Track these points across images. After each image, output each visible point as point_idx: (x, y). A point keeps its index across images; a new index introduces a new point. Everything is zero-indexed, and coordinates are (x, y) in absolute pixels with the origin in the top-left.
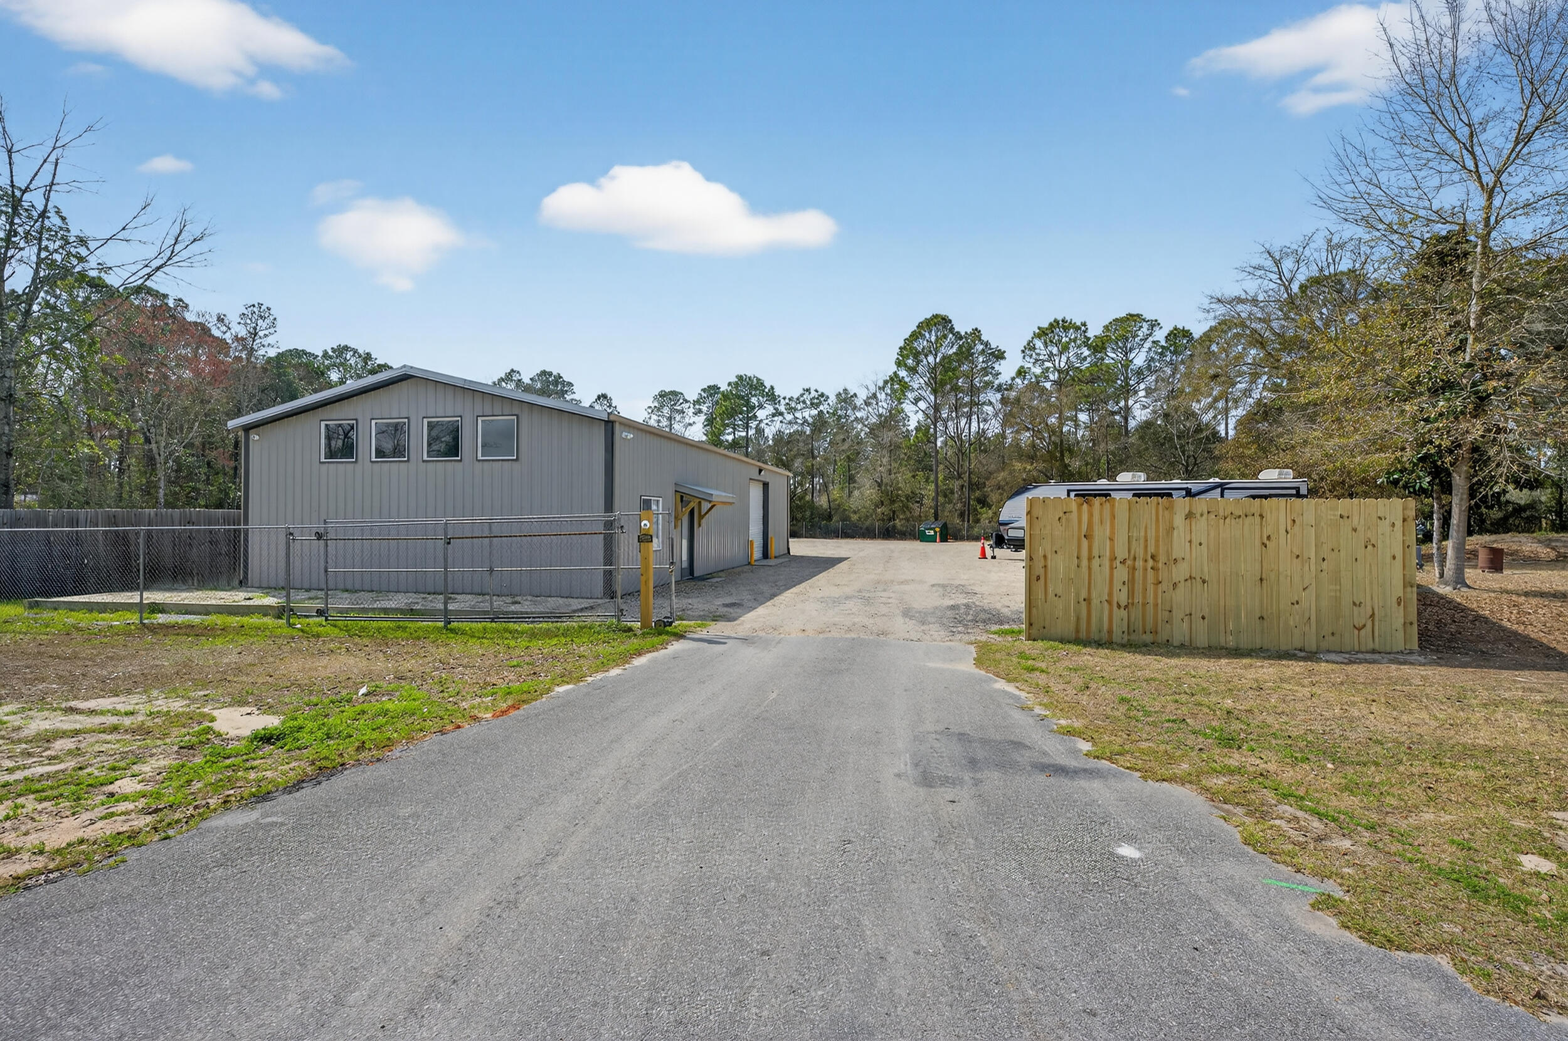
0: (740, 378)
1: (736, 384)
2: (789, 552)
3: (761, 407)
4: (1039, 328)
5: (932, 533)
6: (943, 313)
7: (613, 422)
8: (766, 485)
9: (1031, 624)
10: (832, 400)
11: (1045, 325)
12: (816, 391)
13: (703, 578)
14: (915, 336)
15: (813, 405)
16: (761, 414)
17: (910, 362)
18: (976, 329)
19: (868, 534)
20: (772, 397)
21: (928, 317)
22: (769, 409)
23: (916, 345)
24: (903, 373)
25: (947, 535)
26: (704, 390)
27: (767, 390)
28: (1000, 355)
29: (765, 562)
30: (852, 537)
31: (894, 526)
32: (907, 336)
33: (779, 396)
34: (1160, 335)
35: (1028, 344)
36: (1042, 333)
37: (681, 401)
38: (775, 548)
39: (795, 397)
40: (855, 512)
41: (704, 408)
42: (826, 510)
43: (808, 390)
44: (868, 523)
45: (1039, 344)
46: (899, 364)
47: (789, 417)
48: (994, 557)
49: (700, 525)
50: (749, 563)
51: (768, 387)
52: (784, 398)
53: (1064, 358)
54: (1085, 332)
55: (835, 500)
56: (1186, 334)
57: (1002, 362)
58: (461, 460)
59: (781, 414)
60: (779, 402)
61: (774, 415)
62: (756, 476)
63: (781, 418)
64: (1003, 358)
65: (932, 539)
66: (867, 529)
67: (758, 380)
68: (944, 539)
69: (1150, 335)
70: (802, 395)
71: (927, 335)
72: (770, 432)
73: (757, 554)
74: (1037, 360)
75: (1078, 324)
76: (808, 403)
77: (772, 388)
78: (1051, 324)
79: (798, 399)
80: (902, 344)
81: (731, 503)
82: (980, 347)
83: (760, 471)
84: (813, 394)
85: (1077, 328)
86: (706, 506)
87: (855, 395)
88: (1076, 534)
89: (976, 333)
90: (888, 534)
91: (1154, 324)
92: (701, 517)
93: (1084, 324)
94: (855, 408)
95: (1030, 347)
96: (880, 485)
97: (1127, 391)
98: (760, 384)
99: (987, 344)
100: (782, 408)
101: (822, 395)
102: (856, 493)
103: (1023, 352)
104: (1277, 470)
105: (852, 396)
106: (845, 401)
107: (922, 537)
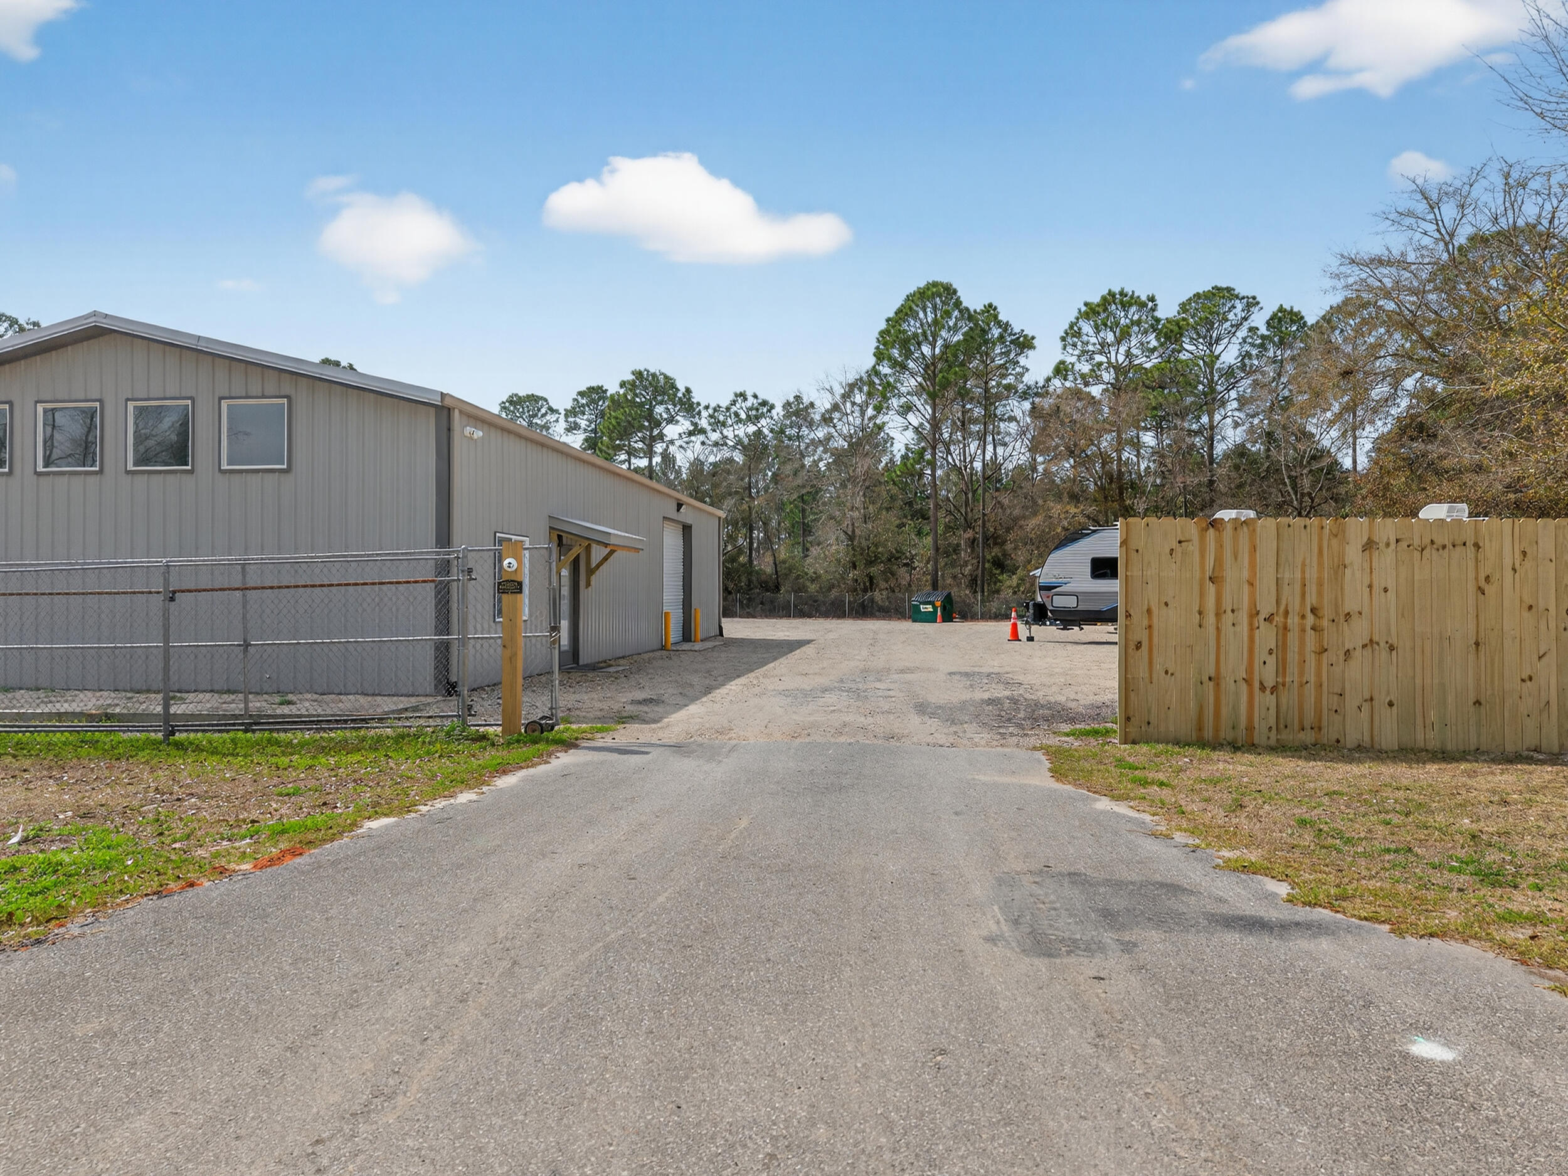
0: (639, 374)
1: (633, 384)
2: (721, 634)
3: (671, 420)
4: (1086, 304)
5: (930, 608)
6: (944, 279)
7: (449, 410)
8: (687, 529)
9: (1128, 719)
10: (778, 411)
11: (1096, 299)
12: (755, 396)
13: (594, 667)
14: (904, 313)
15: (753, 419)
16: (671, 431)
17: (895, 353)
18: (990, 305)
19: (837, 611)
20: (688, 406)
21: (922, 286)
22: (685, 425)
23: (905, 326)
24: (885, 369)
25: (950, 612)
26: (581, 394)
27: (680, 395)
28: (1025, 344)
29: (686, 646)
30: (810, 616)
31: (872, 600)
32: (891, 315)
33: (699, 404)
34: (1259, 320)
35: (1071, 327)
36: (1090, 312)
37: (543, 411)
38: (703, 624)
39: (724, 404)
40: (813, 581)
41: (583, 423)
42: (771, 576)
43: (743, 396)
44: (834, 593)
45: (1087, 328)
46: (879, 356)
47: (715, 436)
48: (1030, 639)
49: (588, 584)
50: (663, 648)
51: (683, 390)
52: (707, 407)
53: (1123, 349)
54: (1153, 310)
55: (784, 562)
56: (1295, 317)
57: (1030, 353)
58: (191, 472)
59: (702, 431)
60: (699, 413)
61: (691, 434)
62: (672, 513)
63: (701, 438)
64: (1031, 347)
65: (930, 618)
66: (833, 603)
67: (666, 377)
68: (948, 617)
69: (1245, 319)
70: (734, 403)
71: (921, 315)
72: (683, 460)
73: (674, 633)
74: (1084, 352)
75: (1144, 298)
76: (743, 416)
77: (688, 390)
78: (1104, 298)
79: (728, 409)
80: (883, 326)
81: (637, 550)
82: (996, 332)
83: (679, 506)
84: (751, 401)
85: (1143, 305)
86: (598, 553)
87: (812, 405)
88: (1197, 575)
89: (990, 308)
90: (864, 611)
91: (1252, 303)
92: (591, 572)
93: (1152, 299)
94: (811, 424)
95: (1072, 333)
96: (851, 538)
97: (1211, 401)
98: (670, 384)
99: (1006, 327)
100: (704, 423)
101: (764, 403)
102: (814, 551)
103: (1063, 339)
104: (1446, 506)
105: (807, 408)
106: (797, 413)
107: (916, 616)
